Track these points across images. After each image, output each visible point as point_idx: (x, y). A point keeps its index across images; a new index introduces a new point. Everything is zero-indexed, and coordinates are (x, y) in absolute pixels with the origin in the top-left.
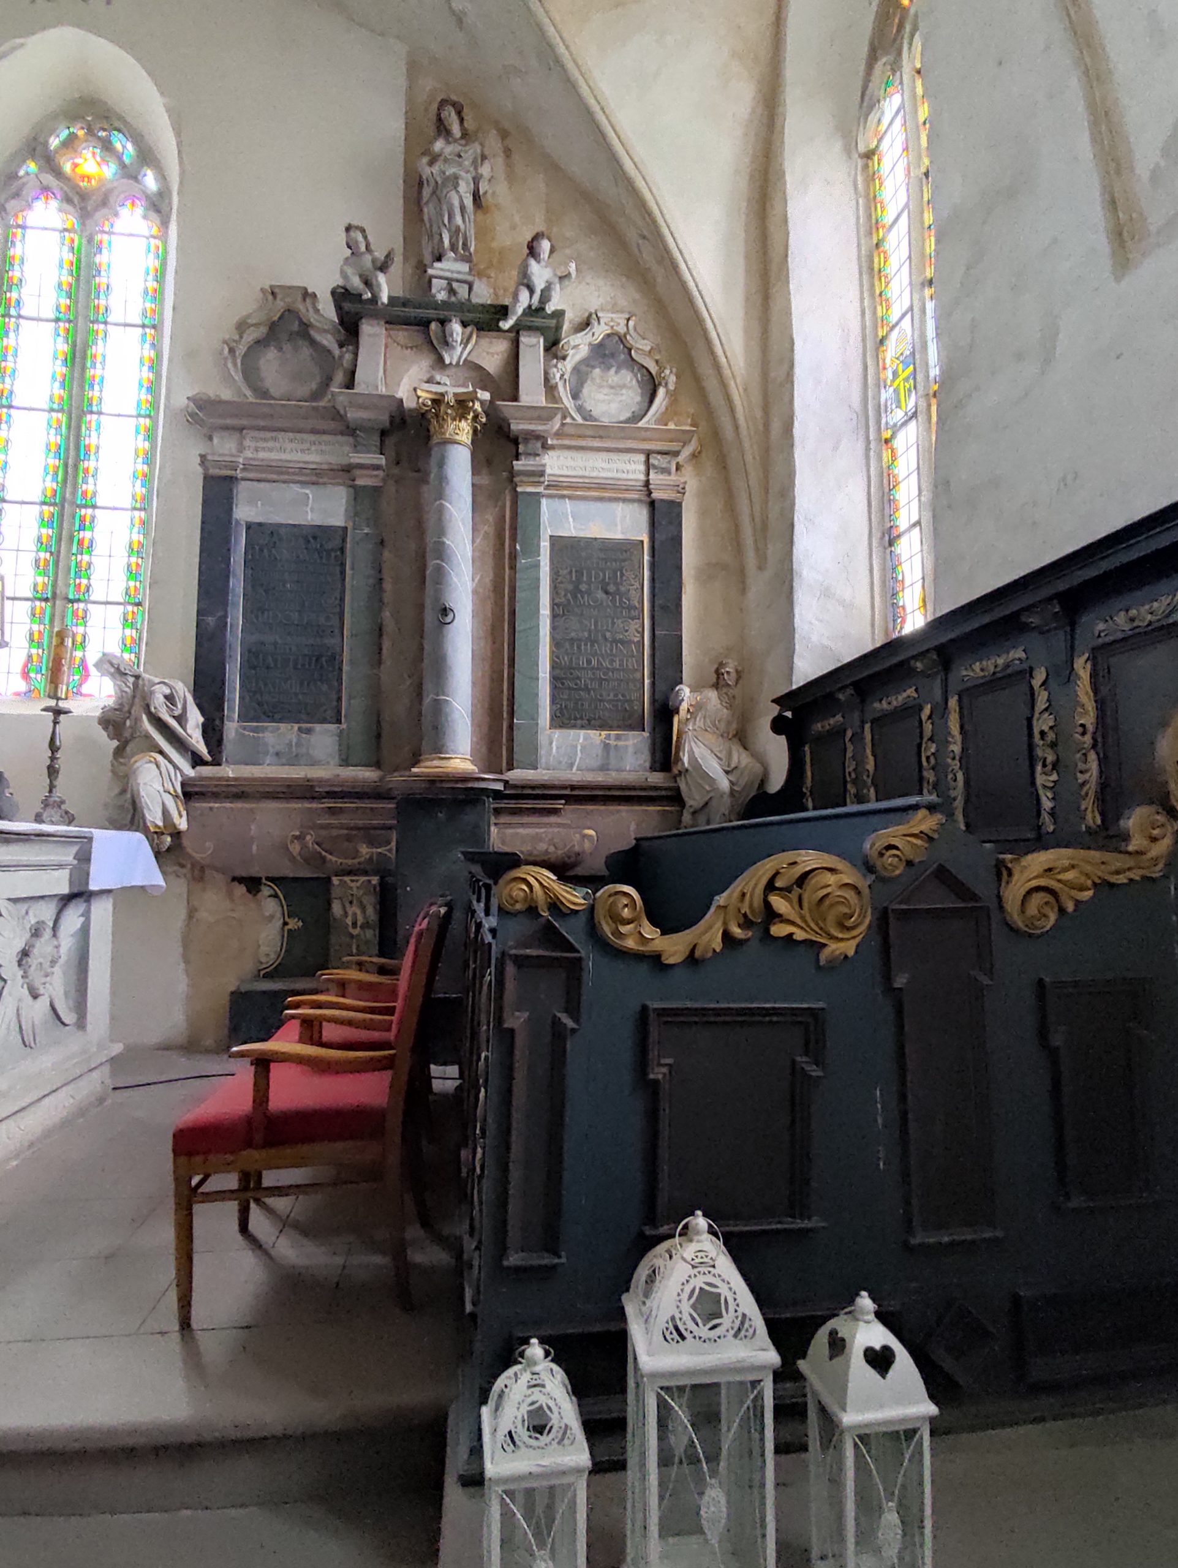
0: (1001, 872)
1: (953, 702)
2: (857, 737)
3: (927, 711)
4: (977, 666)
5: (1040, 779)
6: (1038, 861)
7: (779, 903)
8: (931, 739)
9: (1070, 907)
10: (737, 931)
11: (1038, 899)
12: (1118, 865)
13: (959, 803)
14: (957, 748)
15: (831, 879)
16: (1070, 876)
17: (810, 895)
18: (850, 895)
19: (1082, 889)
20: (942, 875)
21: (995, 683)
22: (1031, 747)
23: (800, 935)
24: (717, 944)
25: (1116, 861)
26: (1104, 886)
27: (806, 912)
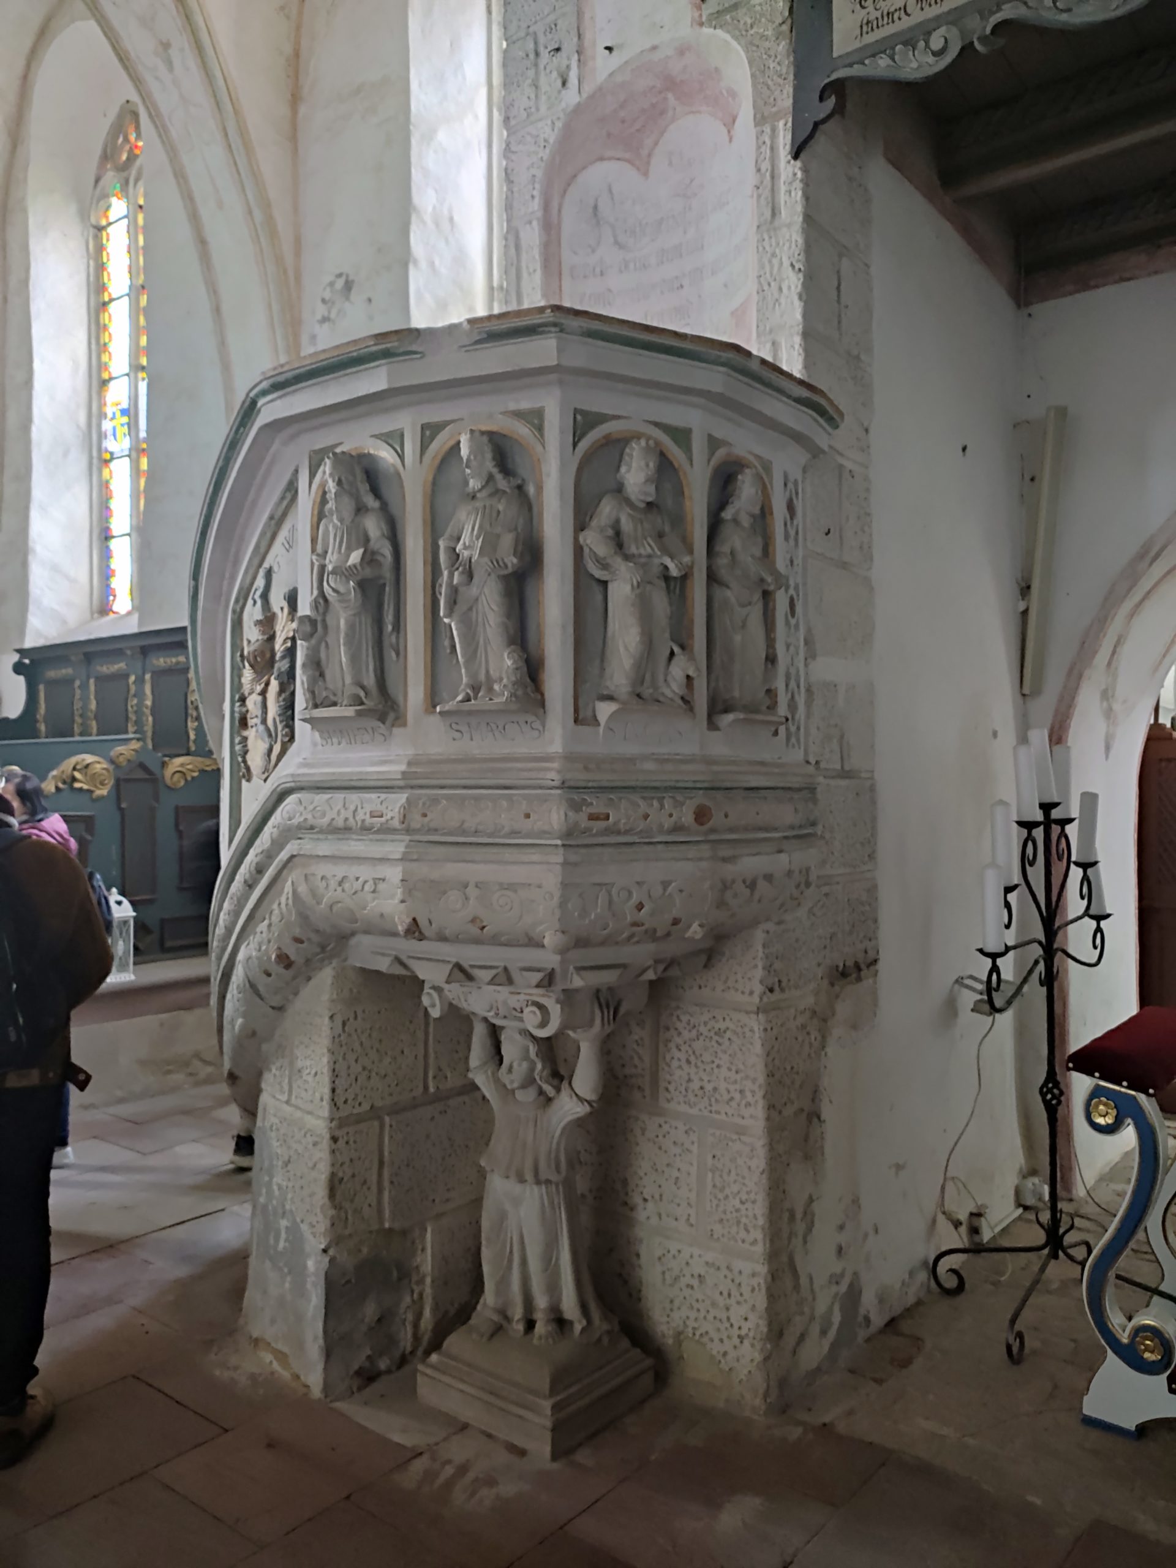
0: (164, 765)
1: (148, 677)
2: (84, 686)
3: (132, 678)
4: (162, 660)
5: (189, 724)
6: (178, 761)
7: (77, 775)
8: (135, 696)
9: (189, 778)
10: (61, 785)
11: (177, 775)
12: (208, 763)
13: (149, 734)
14: (149, 703)
15: (98, 766)
16: (190, 767)
17: (90, 771)
18: (104, 772)
19: (194, 771)
20: (142, 766)
21: (169, 671)
22: (186, 708)
23: (85, 787)
24: (53, 790)
25: (208, 761)
26: (202, 772)
27: (88, 778)
